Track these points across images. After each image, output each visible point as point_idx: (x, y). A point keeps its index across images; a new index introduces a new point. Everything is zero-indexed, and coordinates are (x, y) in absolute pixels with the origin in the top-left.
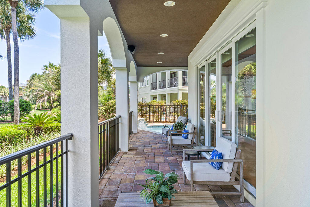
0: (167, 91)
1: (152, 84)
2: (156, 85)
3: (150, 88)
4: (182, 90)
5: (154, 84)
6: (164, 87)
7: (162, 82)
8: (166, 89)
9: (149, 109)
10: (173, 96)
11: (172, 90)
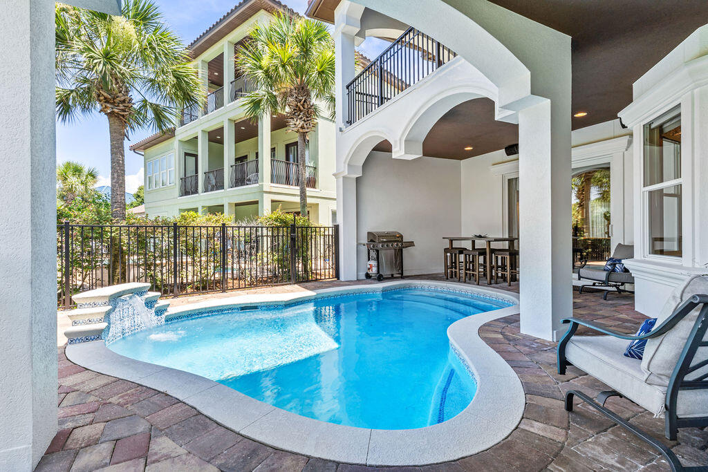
0: (229, 195)
1: (184, 180)
2: (194, 182)
3: (177, 191)
4: (270, 193)
5: (189, 180)
6: (219, 186)
7: (211, 175)
8: (223, 190)
9: (175, 241)
10: (246, 209)
11: (244, 193)
